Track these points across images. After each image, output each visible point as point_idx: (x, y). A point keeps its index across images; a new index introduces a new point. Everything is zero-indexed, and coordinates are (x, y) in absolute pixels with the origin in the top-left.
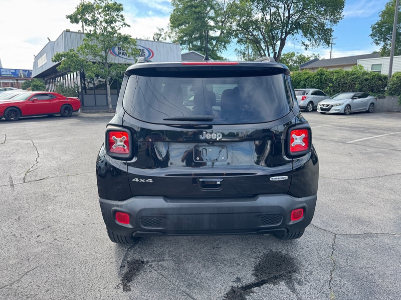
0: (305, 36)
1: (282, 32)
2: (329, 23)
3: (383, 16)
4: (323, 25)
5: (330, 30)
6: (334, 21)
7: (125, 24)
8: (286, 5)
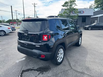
7: (76, 5)
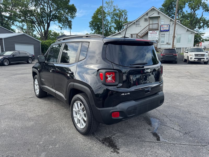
0: (59, 23)
1: (48, 19)
2: (70, 18)
3: (92, 18)
4: (67, 19)
5: (71, 21)
6: (72, 18)
8: (48, 5)
